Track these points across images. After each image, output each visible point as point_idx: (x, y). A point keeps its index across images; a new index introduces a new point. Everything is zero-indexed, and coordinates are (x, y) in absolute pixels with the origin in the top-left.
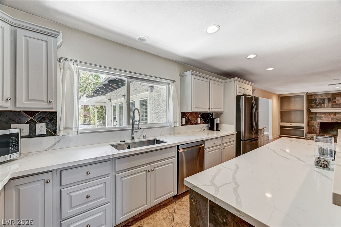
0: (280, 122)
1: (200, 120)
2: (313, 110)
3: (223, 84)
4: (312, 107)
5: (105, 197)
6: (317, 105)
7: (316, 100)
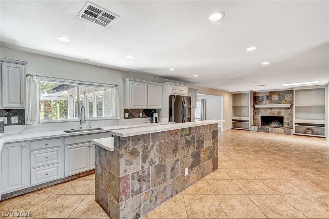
0: (232, 116)
1: (143, 114)
2: (257, 106)
3: (161, 86)
4: (256, 103)
5: (58, 159)
6: (260, 102)
7: (259, 97)
